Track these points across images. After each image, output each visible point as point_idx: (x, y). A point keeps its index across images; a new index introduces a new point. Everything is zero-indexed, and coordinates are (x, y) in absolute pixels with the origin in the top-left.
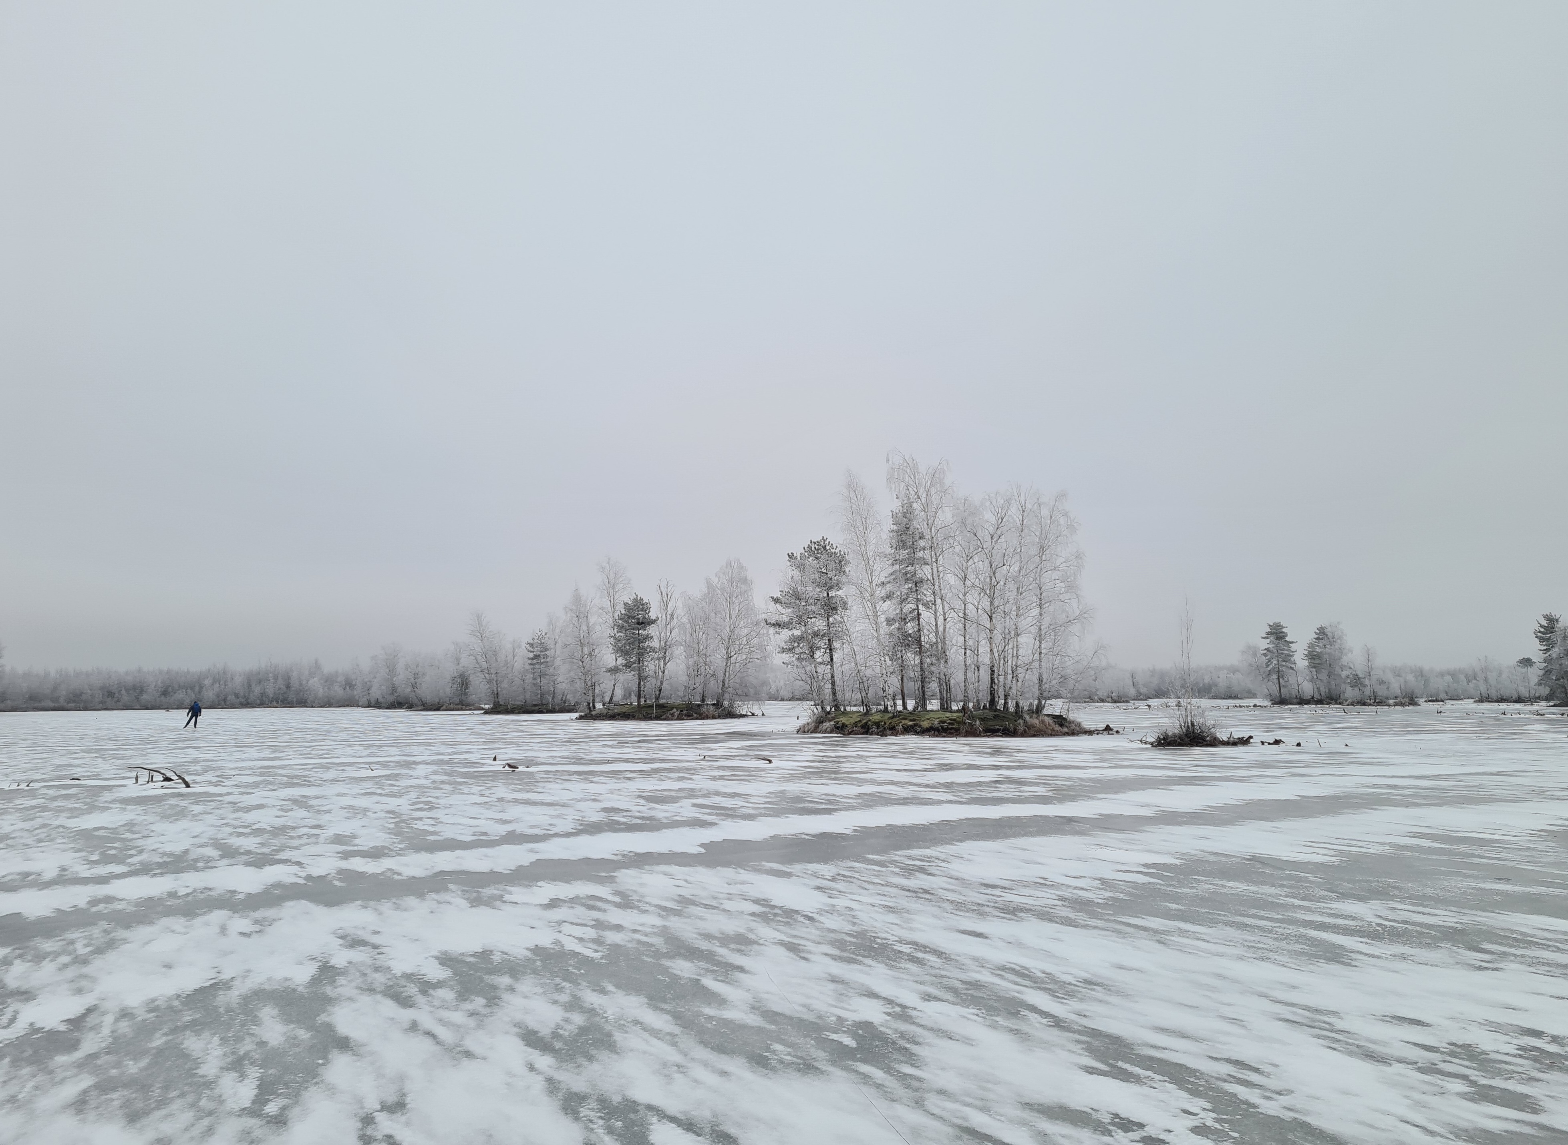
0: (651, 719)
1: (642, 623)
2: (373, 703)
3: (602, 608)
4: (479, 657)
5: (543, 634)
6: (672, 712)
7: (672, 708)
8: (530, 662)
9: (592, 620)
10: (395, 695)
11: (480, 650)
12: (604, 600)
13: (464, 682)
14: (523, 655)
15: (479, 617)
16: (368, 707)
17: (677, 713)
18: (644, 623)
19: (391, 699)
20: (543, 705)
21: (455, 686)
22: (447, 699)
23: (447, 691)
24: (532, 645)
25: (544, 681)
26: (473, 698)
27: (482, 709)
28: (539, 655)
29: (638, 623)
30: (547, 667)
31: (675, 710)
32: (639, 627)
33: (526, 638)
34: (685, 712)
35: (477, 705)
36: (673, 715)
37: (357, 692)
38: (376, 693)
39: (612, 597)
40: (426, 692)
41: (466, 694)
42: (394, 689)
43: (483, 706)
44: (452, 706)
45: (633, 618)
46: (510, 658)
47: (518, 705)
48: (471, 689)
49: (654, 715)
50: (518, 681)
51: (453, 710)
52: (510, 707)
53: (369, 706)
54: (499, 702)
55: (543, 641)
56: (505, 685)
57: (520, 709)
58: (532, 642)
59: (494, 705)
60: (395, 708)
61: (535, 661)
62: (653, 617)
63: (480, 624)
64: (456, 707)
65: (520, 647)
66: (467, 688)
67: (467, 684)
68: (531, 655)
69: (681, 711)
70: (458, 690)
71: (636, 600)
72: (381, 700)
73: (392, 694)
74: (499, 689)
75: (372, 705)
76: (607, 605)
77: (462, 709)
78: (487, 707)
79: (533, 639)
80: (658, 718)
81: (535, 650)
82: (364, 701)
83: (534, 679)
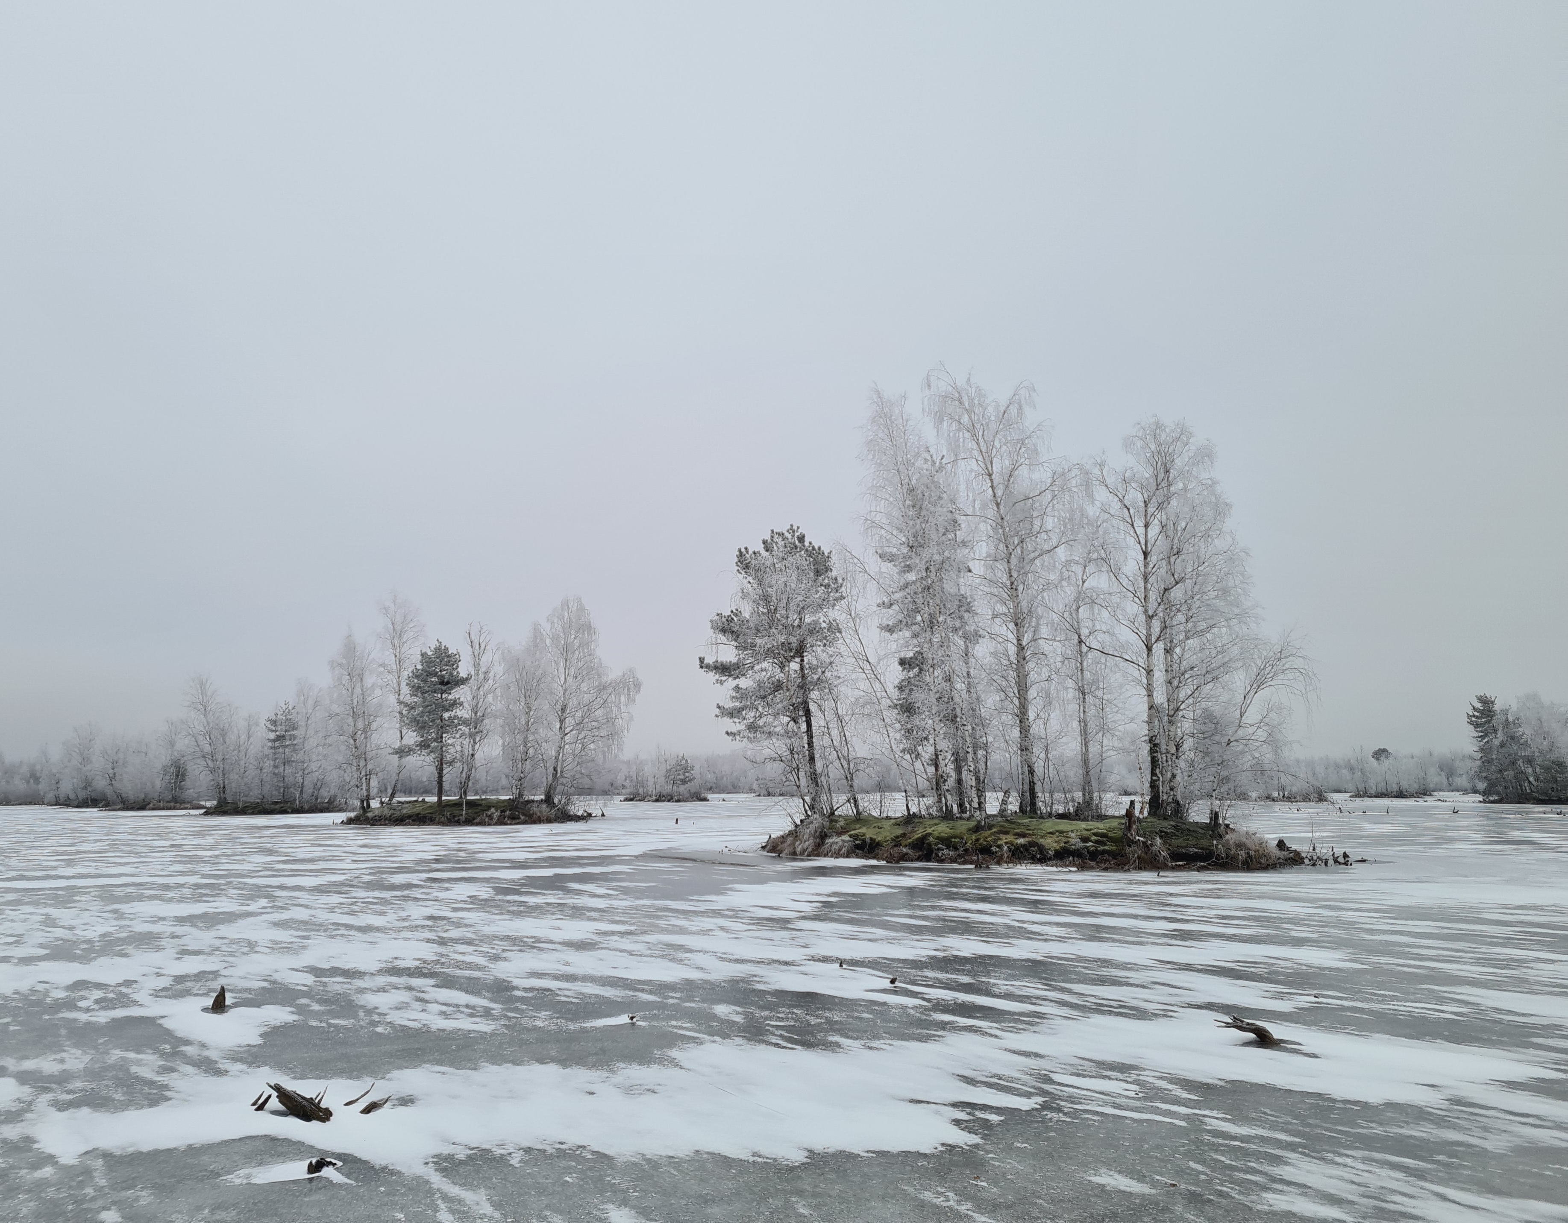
0: (458, 823)
1: (448, 683)
2: (62, 800)
3: (383, 665)
4: (201, 738)
5: (290, 708)
6: (489, 813)
7: (489, 808)
8: (270, 744)
9: (369, 681)
10: (89, 789)
11: (202, 729)
12: (387, 653)
13: (179, 773)
14: (263, 734)
15: (202, 684)
16: (55, 805)
17: (496, 815)
18: (449, 683)
19: (82, 795)
20: (286, 802)
21: (168, 777)
22: (156, 794)
23: (158, 784)
24: (274, 722)
25: (289, 770)
26: (190, 793)
27: (203, 807)
28: (283, 736)
29: (442, 683)
30: (295, 750)
31: (493, 810)
32: (444, 688)
33: (265, 713)
34: (508, 813)
35: (195, 802)
36: (491, 817)
37: (42, 787)
38: (67, 788)
39: (398, 650)
40: (128, 787)
41: (181, 788)
42: (87, 784)
43: (203, 803)
44: (161, 804)
45: (436, 674)
46: (243, 737)
47: (252, 803)
48: (188, 783)
49: (463, 818)
50: (252, 772)
51: (163, 809)
52: (241, 805)
53: (57, 804)
54: (225, 798)
55: (288, 717)
56: (234, 776)
57: (255, 808)
58: (274, 718)
59: (219, 802)
60: (87, 807)
61: (277, 744)
62: (463, 674)
63: (204, 693)
64: (169, 805)
65: (257, 724)
66: (183, 780)
67: (183, 775)
68: (272, 736)
69: (502, 811)
70: (170, 783)
71: (438, 650)
72: (72, 796)
73: (85, 788)
74: (226, 782)
75: (60, 802)
76: (391, 661)
77: (174, 808)
78: (208, 804)
79: (276, 714)
80: (469, 822)
81: (279, 728)
82: (50, 796)
83: (275, 767)
